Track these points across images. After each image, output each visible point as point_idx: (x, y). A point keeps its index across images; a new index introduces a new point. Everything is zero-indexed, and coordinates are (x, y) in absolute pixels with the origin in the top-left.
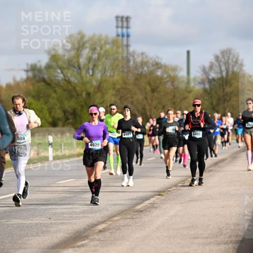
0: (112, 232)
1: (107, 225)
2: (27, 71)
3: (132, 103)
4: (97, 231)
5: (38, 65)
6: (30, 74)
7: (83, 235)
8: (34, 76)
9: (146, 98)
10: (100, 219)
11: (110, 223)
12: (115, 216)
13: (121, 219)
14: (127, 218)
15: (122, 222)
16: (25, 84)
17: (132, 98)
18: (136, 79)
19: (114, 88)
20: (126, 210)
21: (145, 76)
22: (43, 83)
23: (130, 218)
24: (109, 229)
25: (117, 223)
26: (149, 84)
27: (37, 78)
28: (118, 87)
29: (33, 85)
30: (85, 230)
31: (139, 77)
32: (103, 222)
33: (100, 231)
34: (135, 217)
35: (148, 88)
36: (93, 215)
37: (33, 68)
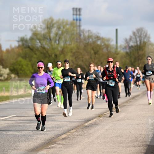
0: (70, 140)
1: (67, 135)
2: (18, 41)
3: (83, 61)
4: (61, 139)
5: (25, 38)
6: (20, 43)
7: (53, 141)
8: (23, 45)
9: (91, 58)
10: (63, 132)
11: (69, 134)
12: (72, 130)
13: (76, 131)
14: (80, 131)
15: (76, 134)
16: (17, 49)
17: (82, 58)
18: (85, 46)
19: (71, 52)
20: (79, 126)
21: (91, 44)
22: (28, 49)
23: (81, 131)
24: (68, 138)
25: (73, 134)
26: (93, 49)
27: (25, 46)
28: (74, 51)
29: (22, 50)
30: (54, 138)
31: (87, 45)
32: (65, 133)
33: (63, 139)
34: (84, 130)
35: (92, 52)
36: (59, 129)
37: (22, 40)
